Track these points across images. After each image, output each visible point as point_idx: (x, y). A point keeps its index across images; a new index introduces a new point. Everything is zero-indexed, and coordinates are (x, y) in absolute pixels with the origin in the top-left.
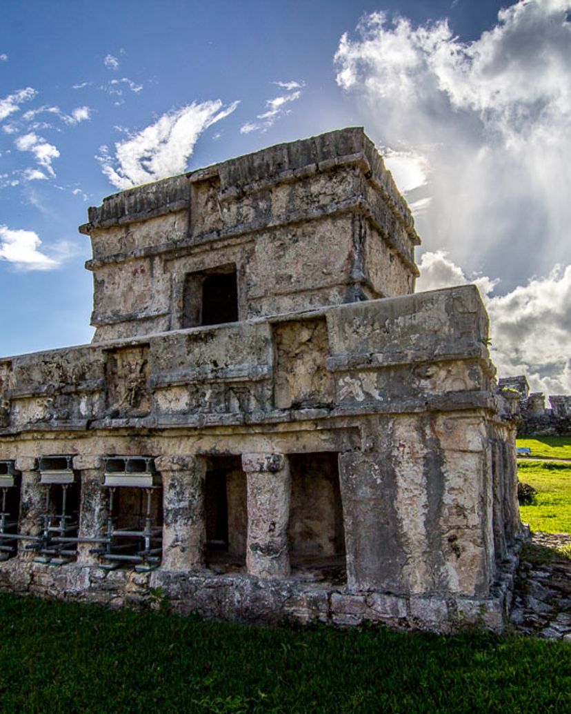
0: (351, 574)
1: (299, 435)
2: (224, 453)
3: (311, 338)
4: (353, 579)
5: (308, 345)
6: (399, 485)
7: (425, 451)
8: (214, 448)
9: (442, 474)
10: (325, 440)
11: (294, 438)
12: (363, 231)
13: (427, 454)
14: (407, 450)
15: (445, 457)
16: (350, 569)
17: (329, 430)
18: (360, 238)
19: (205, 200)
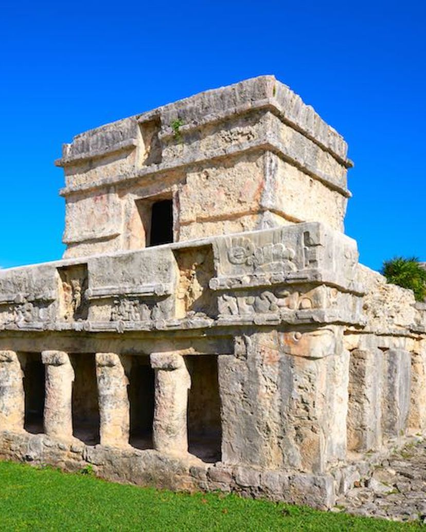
0: (224, 451)
1: (193, 340)
2: (139, 353)
3: (204, 261)
4: (227, 455)
5: (202, 268)
6: (261, 383)
7: (280, 356)
8: (133, 349)
9: (291, 375)
10: (211, 345)
11: (190, 342)
12: (273, 164)
13: (281, 358)
14: (266, 355)
15: (294, 361)
16: (224, 449)
17: (214, 337)
18: (271, 171)
19: (151, 138)
